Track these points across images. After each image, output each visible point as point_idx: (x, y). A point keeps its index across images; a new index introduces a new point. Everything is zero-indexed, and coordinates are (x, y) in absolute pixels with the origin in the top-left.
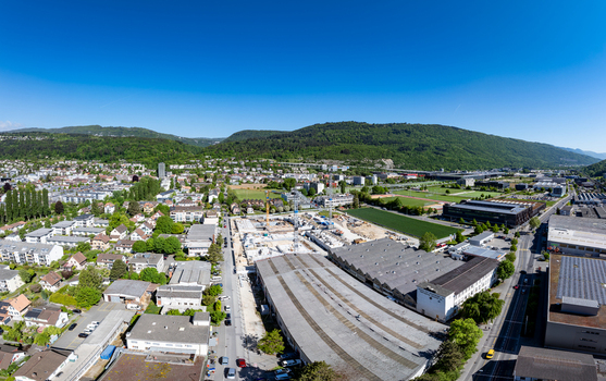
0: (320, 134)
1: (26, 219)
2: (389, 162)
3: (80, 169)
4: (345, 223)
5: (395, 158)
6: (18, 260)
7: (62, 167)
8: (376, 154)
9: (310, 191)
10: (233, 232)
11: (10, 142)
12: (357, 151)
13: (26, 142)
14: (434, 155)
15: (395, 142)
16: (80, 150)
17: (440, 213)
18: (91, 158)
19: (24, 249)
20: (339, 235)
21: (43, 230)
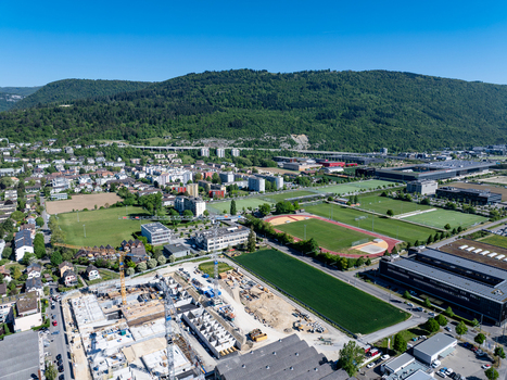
0: (196, 92)
2: (302, 139)
4: (237, 290)
5: (312, 133)
8: (282, 127)
9: (185, 209)
10: (69, 332)
12: (252, 122)
14: (372, 126)
15: (312, 105)
17: (375, 266)
20: (229, 319)
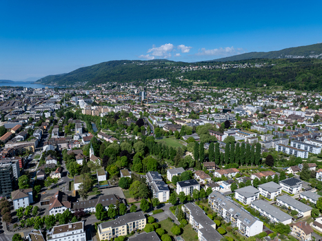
1: (239, 164)
3: (298, 102)
6: (224, 216)
7: (280, 98)
11: (232, 70)
13: (246, 70)
16: (299, 79)
18: (311, 88)
19: (231, 210)
21: (251, 189)
